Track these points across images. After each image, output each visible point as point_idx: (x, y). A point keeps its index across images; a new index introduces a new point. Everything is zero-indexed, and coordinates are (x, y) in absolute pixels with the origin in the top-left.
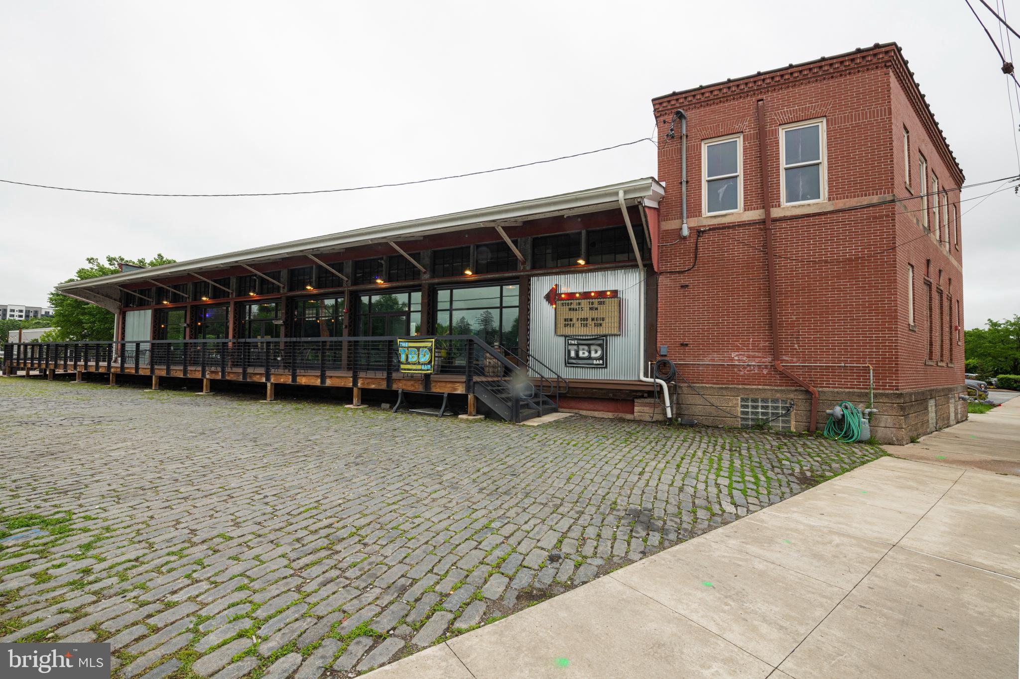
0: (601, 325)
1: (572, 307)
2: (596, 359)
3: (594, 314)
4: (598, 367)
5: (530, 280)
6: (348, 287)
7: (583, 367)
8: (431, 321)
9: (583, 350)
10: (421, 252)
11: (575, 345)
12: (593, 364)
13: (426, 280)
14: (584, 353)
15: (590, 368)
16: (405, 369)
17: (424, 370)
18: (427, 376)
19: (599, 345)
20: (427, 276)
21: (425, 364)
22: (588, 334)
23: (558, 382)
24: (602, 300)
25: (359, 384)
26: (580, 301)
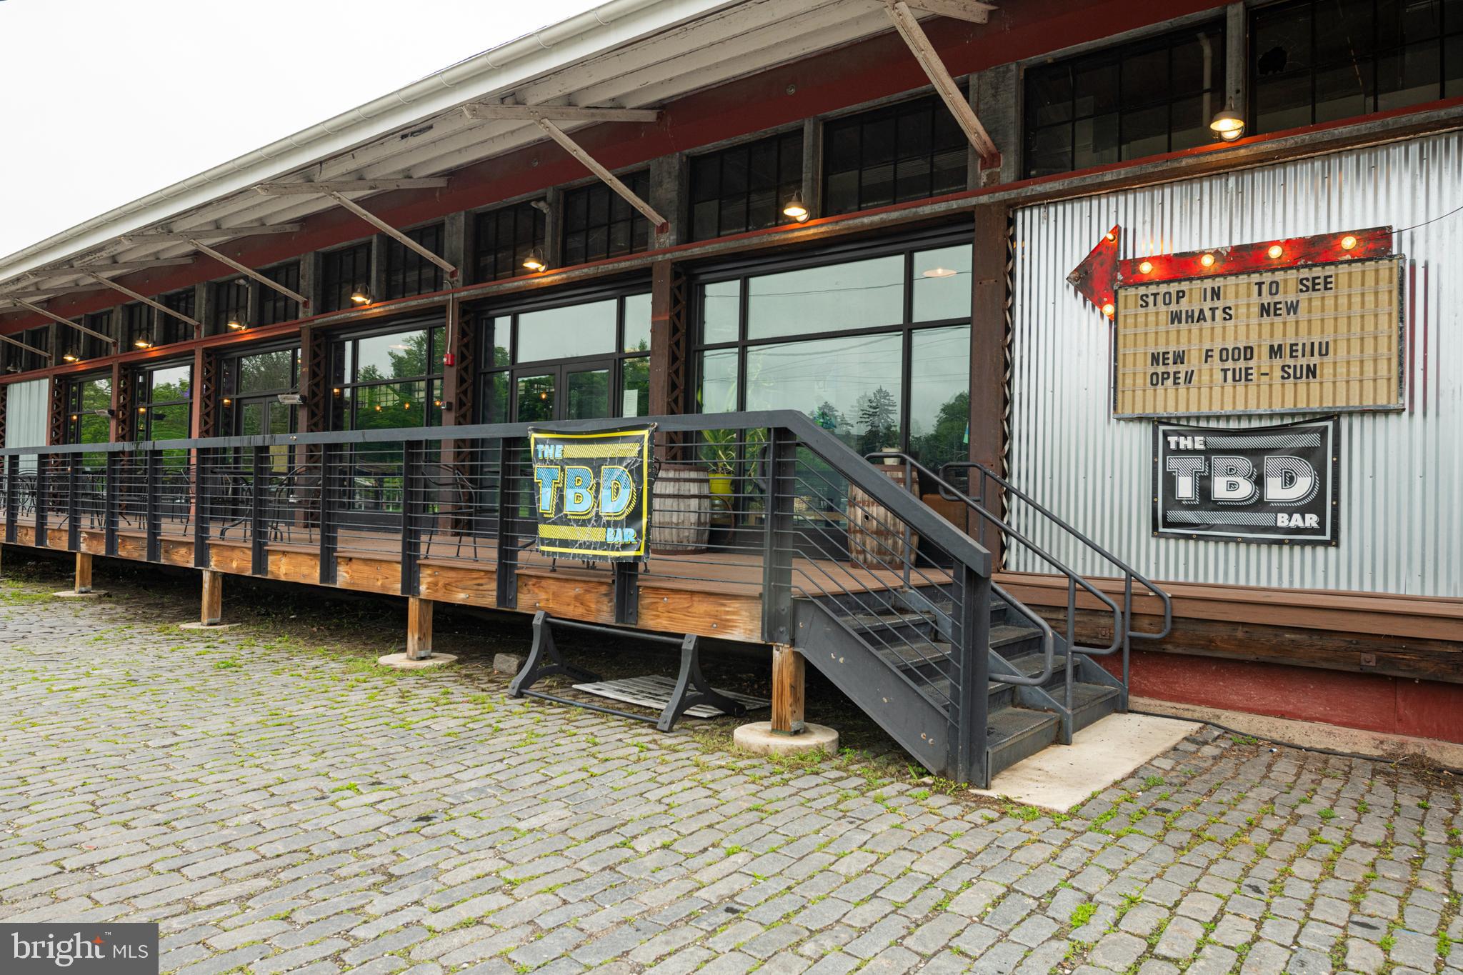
0: (1311, 371)
1: (1184, 305)
2: (1290, 509)
3: (1282, 331)
4: (1296, 539)
5: (1012, 222)
6: (455, 292)
7: (1227, 540)
8: (681, 381)
9: (1231, 471)
10: (653, 164)
11: (1195, 452)
12: (1275, 529)
13: (665, 252)
14: (1232, 486)
15: (1259, 542)
16: (552, 542)
17: (612, 547)
18: (626, 572)
19: (1305, 453)
20: (668, 239)
21: (616, 524)
22: (1252, 409)
23: (1127, 595)
24: (1317, 271)
25: (423, 588)
26: (1219, 282)
